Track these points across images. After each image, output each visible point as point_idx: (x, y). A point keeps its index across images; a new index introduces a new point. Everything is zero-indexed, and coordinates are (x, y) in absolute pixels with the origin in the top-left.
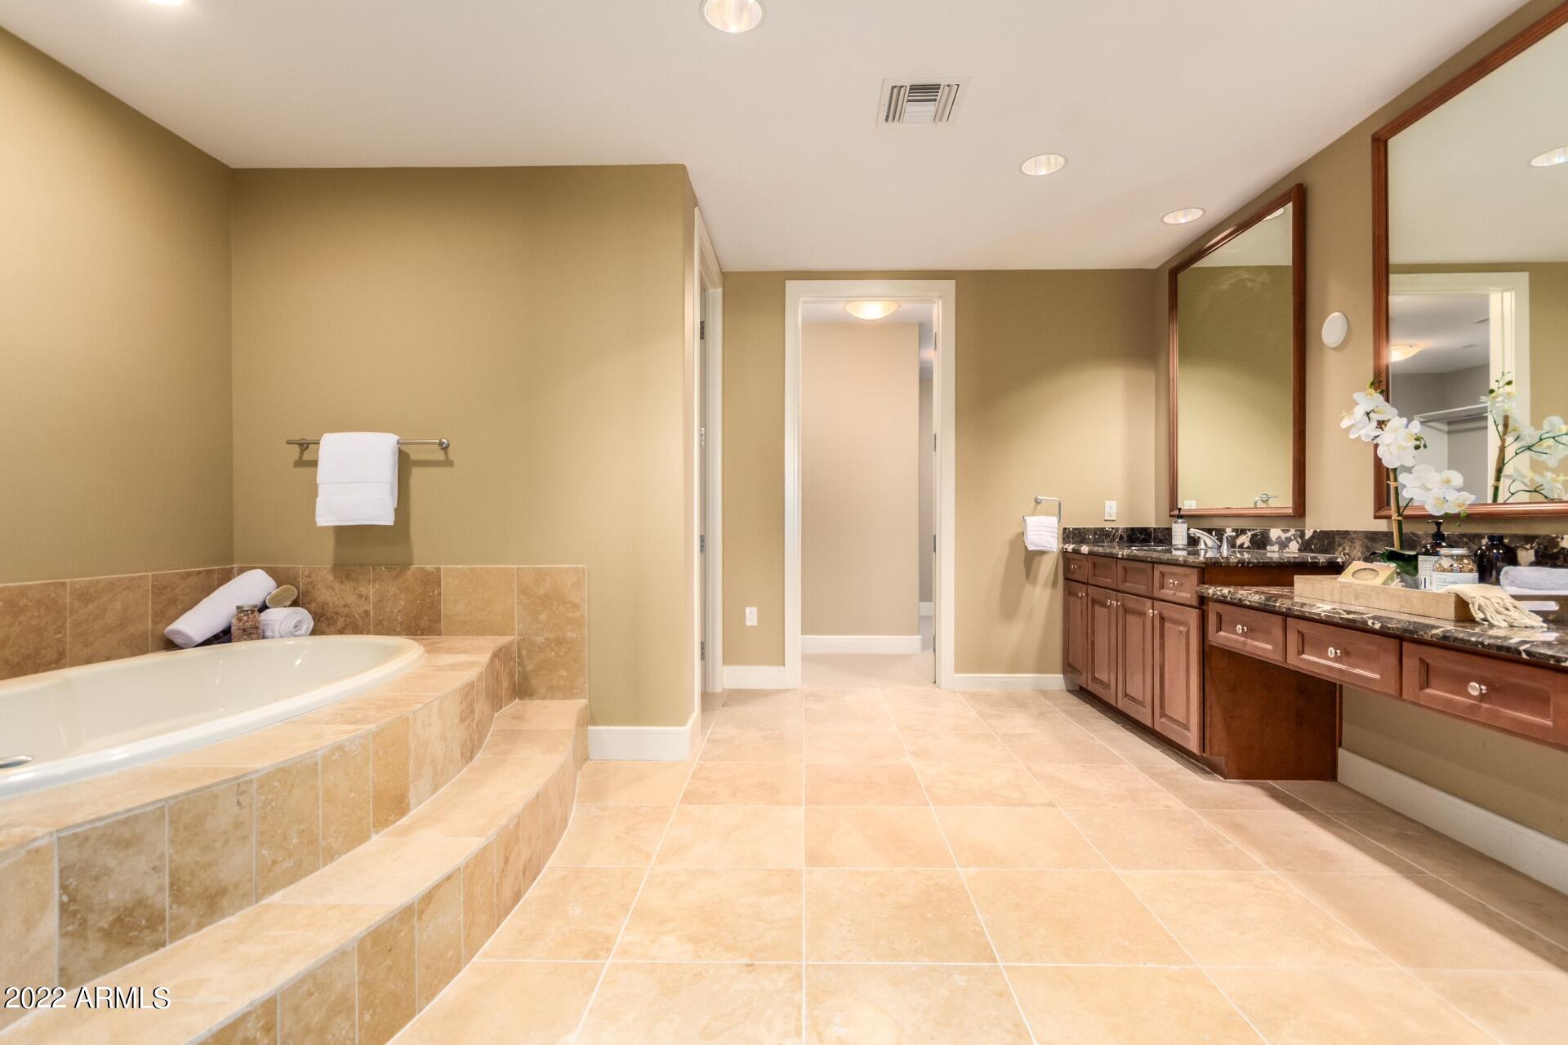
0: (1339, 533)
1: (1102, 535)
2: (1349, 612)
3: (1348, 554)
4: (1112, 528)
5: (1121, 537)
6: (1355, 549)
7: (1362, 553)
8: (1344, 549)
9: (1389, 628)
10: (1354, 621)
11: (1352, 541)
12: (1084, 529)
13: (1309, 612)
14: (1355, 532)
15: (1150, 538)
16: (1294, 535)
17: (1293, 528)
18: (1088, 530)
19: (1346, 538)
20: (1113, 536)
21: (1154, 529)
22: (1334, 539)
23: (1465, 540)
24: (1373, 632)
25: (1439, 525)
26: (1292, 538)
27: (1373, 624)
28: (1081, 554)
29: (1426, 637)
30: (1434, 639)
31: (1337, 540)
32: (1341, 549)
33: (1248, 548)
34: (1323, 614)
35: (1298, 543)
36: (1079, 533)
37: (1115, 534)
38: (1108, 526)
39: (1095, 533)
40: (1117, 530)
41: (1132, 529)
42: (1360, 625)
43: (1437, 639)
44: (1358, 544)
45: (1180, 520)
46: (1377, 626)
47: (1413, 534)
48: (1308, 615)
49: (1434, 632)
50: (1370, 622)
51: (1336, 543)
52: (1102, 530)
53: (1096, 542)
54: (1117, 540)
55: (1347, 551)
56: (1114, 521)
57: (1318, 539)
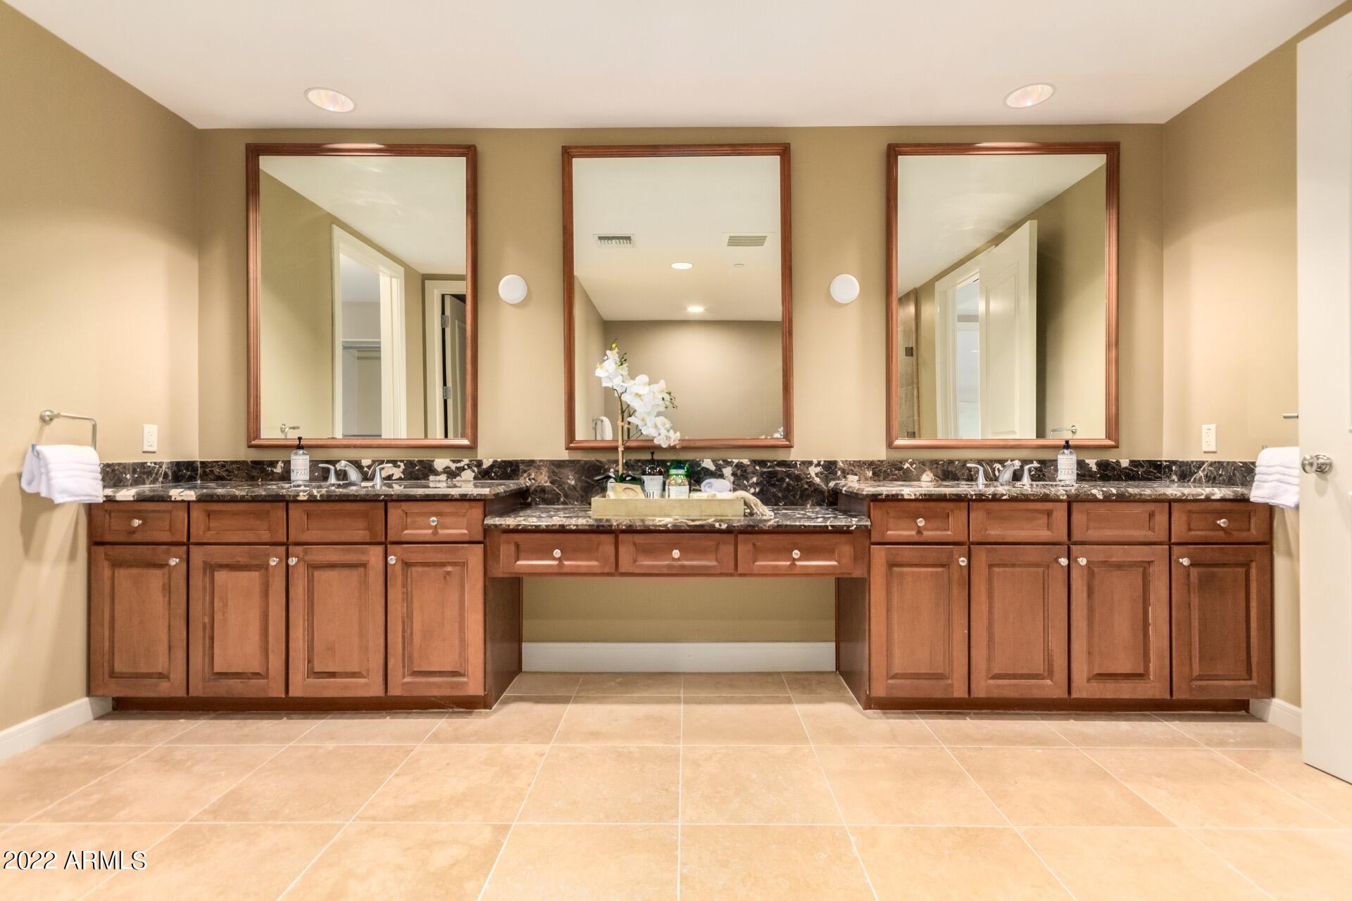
0: (523, 462)
1: (142, 472)
2: (693, 521)
3: (534, 479)
4: (155, 463)
5: (166, 475)
6: (541, 474)
7: (549, 477)
8: (529, 475)
9: (734, 526)
10: (702, 526)
11: (538, 468)
12: (119, 464)
13: (653, 526)
14: (540, 461)
15: (197, 474)
16: (468, 465)
17: (466, 458)
18: (124, 467)
19: (530, 466)
20: (156, 474)
21: (202, 463)
22: (518, 467)
23: (639, 464)
24: (720, 531)
25: (653, 453)
26: (466, 467)
27: (720, 525)
28: (171, 501)
29: (764, 528)
30: (771, 528)
31: (521, 467)
32: (525, 475)
33: (400, 479)
34: (669, 526)
35: (474, 471)
36: (113, 471)
37: (158, 470)
38: (149, 460)
39: (134, 471)
40: (161, 465)
41: (178, 464)
42: (708, 528)
43: (773, 528)
44: (544, 471)
45: (301, 452)
46: (724, 526)
47: (597, 461)
48: (653, 528)
49: (770, 523)
50: (717, 525)
51: (521, 471)
52: (143, 465)
53: (136, 482)
54: (161, 479)
55: (533, 477)
56: (155, 452)
57: (499, 468)
